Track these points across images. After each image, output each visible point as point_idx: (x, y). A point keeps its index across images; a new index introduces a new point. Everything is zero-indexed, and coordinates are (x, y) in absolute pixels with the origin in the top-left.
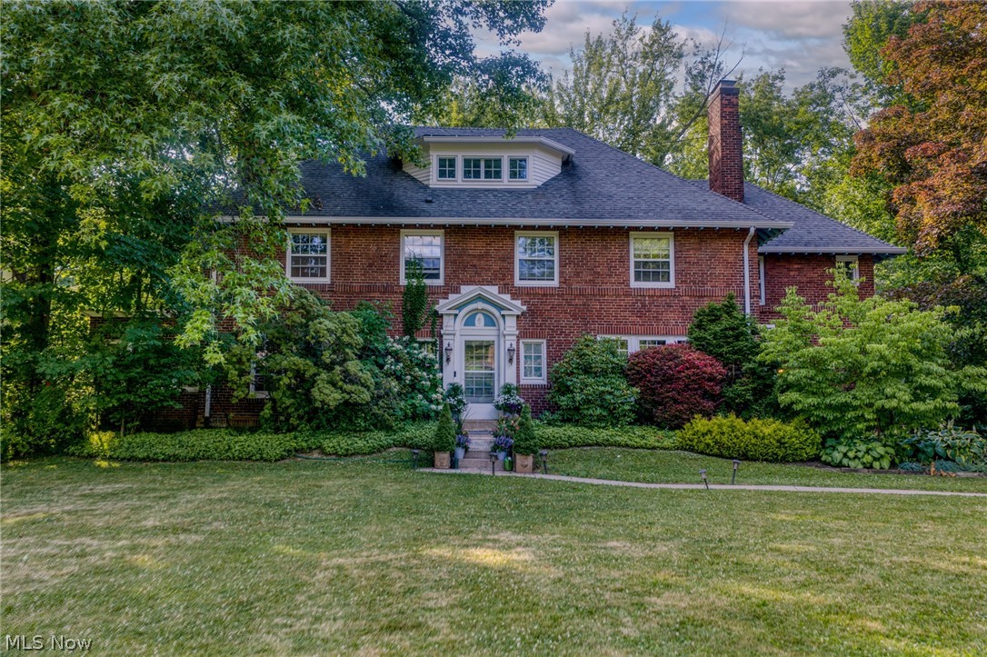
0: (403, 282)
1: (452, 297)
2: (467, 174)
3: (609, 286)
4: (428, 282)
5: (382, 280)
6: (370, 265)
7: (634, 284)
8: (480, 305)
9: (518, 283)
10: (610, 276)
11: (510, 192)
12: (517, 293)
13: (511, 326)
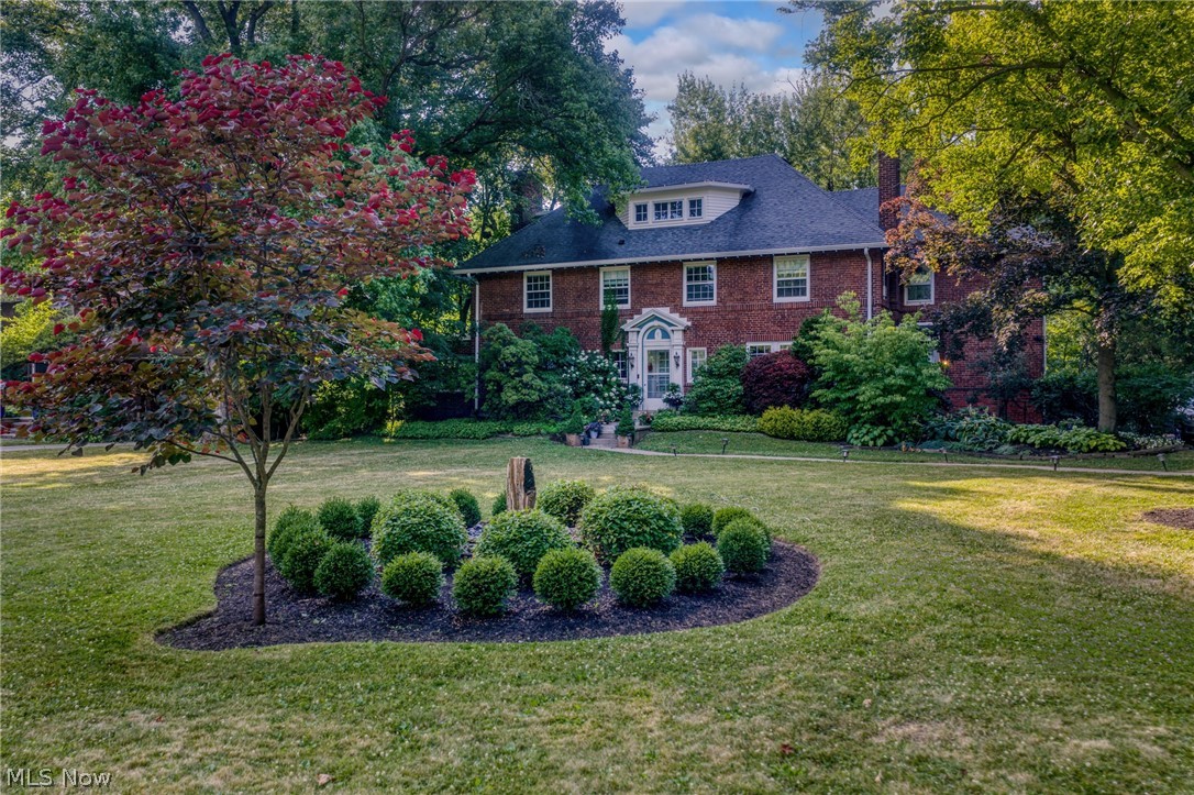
0: (602, 307)
1: (636, 317)
2: (658, 216)
3: (755, 303)
4: (619, 306)
5: (587, 307)
6: (579, 297)
7: (776, 299)
8: (656, 323)
9: (686, 303)
10: (757, 294)
11: (687, 228)
12: (684, 312)
13: (678, 338)
